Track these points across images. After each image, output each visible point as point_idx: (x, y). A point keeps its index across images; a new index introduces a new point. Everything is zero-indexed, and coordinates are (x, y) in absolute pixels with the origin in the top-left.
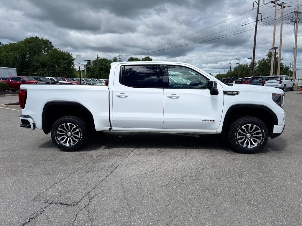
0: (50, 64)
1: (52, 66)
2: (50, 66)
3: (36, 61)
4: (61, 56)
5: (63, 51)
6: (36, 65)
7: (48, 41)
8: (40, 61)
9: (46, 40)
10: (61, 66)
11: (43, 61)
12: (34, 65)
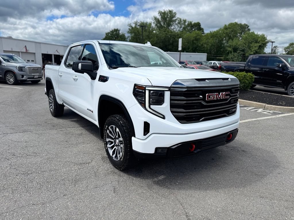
0: (241, 48)
1: (243, 51)
2: (241, 51)
3: (229, 46)
4: (253, 39)
5: (257, 34)
6: (228, 50)
7: (247, 25)
8: (233, 46)
9: (245, 24)
10: (252, 50)
11: (235, 46)
12: (227, 50)
